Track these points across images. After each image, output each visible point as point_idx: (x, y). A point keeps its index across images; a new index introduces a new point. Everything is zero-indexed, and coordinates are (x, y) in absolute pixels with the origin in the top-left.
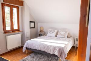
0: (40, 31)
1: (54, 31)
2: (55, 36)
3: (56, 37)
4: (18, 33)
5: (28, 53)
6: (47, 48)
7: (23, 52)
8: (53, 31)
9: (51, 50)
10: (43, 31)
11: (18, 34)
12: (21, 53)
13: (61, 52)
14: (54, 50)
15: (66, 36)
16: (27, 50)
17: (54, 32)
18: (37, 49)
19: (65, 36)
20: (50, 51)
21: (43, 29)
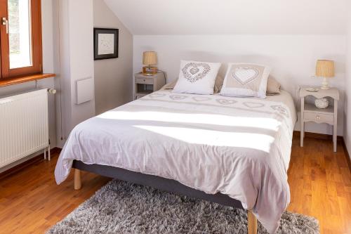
0: (145, 71)
1: (207, 69)
2: (212, 91)
3: (216, 97)
4: (33, 83)
5: (83, 185)
6: (184, 159)
7: (58, 182)
8: (201, 69)
9: (206, 171)
10: (156, 71)
11: (36, 88)
12: (45, 187)
13: (258, 181)
14: (223, 172)
15: (263, 87)
16: (77, 171)
17: (205, 73)
18: (129, 166)
19: (257, 90)
20: (201, 179)
21: (157, 60)
